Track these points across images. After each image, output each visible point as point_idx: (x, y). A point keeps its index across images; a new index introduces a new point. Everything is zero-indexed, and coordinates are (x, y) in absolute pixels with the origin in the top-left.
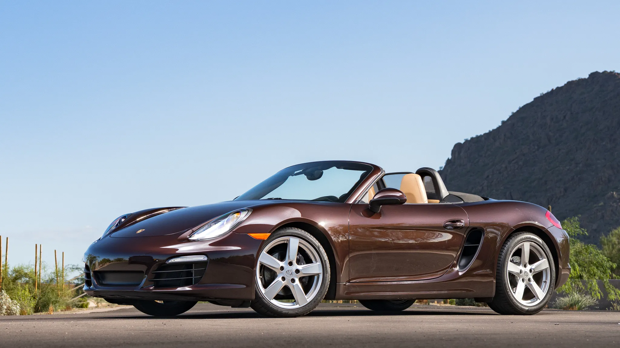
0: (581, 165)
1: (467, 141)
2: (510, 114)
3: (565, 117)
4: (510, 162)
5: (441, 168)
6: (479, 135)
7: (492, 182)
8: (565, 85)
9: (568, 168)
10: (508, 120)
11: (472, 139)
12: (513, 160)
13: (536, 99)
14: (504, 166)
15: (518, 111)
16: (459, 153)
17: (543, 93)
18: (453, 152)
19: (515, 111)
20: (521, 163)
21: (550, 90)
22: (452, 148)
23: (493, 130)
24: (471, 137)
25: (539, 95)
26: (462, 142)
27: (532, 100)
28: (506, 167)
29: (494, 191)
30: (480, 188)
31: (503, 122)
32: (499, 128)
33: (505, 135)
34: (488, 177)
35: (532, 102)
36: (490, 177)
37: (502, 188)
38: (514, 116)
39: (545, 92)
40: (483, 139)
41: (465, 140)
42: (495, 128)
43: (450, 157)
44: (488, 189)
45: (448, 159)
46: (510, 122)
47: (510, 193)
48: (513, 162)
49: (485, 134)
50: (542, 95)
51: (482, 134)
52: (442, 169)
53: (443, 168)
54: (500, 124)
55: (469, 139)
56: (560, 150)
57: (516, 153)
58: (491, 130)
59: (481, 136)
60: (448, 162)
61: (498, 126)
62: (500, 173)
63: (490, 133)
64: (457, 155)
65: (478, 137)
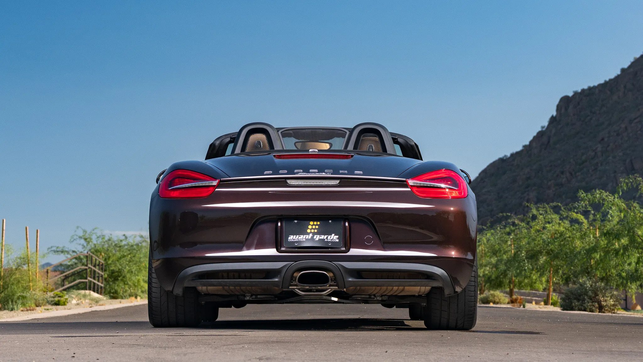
1: (576, 93)
2: (632, 60)
4: (631, 121)
5: (543, 127)
6: (592, 85)
7: (608, 146)
10: (630, 67)
11: (583, 90)
12: (635, 119)
14: (623, 126)
16: (566, 109)
18: (559, 108)
19: (638, 56)
22: (557, 102)
23: (610, 80)
24: (582, 88)
26: (570, 94)
28: (626, 128)
29: (611, 158)
30: (593, 154)
31: (623, 70)
32: (617, 77)
33: (625, 87)
34: (603, 139)
36: (606, 140)
37: (621, 154)
38: (636, 62)
40: (597, 91)
41: (574, 92)
42: (612, 77)
43: (555, 113)
44: (602, 155)
45: (553, 116)
46: (632, 70)
47: (631, 161)
48: (636, 121)
49: (600, 85)
51: (596, 84)
52: (544, 129)
53: (546, 127)
54: (619, 73)
55: (579, 91)
57: (639, 110)
58: (607, 80)
59: (594, 87)
60: (553, 120)
61: (616, 75)
62: (618, 135)
63: (606, 83)
64: (563, 111)
65: (590, 89)
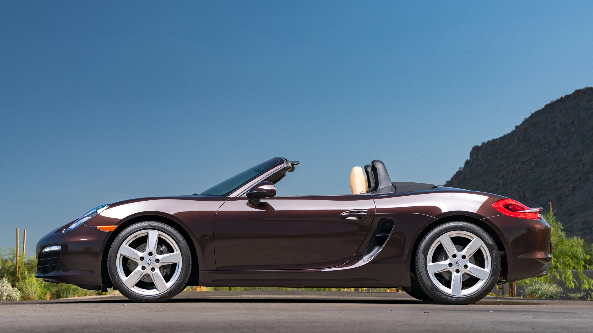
0: (587, 166)
1: (483, 144)
2: (523, 120)
3: (573, 122)
4: (523, 163)
5: (460, 168)
6: (495, 138)
7: (507, 181)
8: (573, 93)
9: (575, 168)
10: (521, 125)
11: (489, 142)
12: (526, 162)
13: (547, 106)
14: (517, 166)
15: (530, 117)
16: (477, 155)
17: (552, 101)
18: (471, 154)
19: (527, 117)
20: (533, 164)
21: (559, 98)
22: (470, 150)
23: (508, 134)
24: (488, 140)
25: (549, 102)
26: (480, 144)
27: (543, 107)
28: (519, 168)
29: (509, 189)
30: (496, 187)
31: (517, 127)
32: (513, 132)
33: (519, 139)
34: (503, 176)
35: (543, 109)
36: (505, 176)
37: (516, 187)
38: (526, 121)
39: (555, 100)
40: (499, 142)
41: (482, 143)
42: (509, 132)
43: (469, 158)
44: (503, 188)
45: (467, 160)
46: (523, 127)
47: (523, 191)
49: (500, 138)
50: (552, 102)
51: (498, 137)
52: (461, 170)
53: (462, 168)
54: (514, 129)
55: (486, 142)
56: (568, 152)
57: (528, 155)
58: (506, 134)
59: (497, 139)
60: (467, 163)
62: (514, 173)
63: (505, 137)
64: (474, 156)
65: (494, 140)
